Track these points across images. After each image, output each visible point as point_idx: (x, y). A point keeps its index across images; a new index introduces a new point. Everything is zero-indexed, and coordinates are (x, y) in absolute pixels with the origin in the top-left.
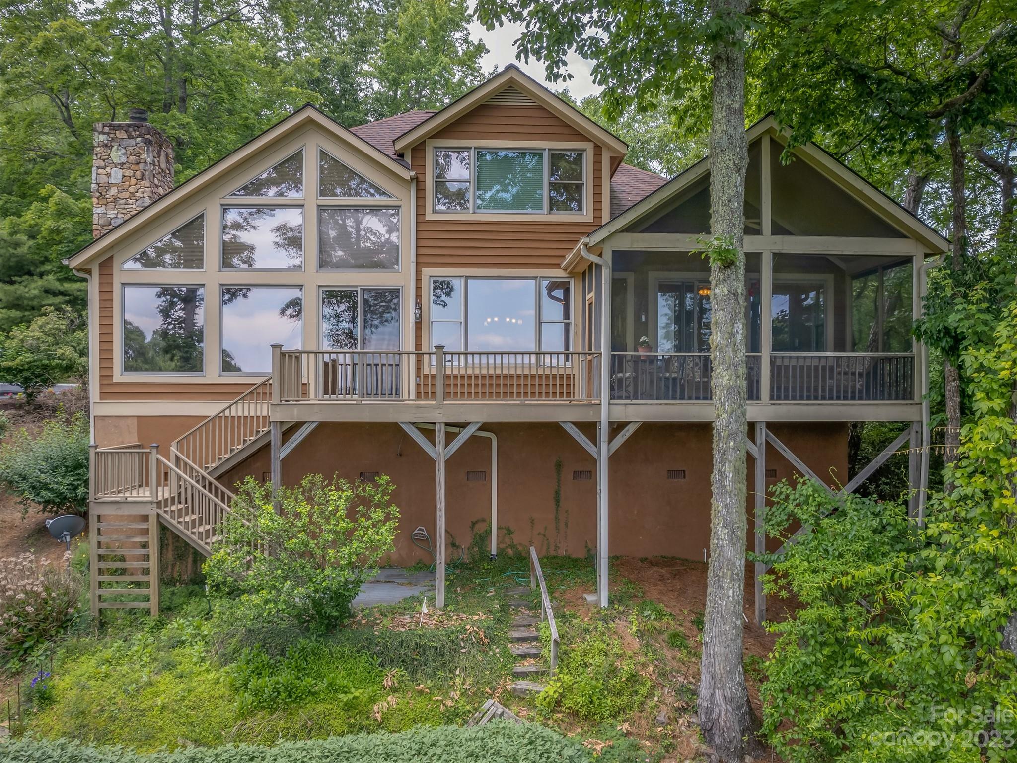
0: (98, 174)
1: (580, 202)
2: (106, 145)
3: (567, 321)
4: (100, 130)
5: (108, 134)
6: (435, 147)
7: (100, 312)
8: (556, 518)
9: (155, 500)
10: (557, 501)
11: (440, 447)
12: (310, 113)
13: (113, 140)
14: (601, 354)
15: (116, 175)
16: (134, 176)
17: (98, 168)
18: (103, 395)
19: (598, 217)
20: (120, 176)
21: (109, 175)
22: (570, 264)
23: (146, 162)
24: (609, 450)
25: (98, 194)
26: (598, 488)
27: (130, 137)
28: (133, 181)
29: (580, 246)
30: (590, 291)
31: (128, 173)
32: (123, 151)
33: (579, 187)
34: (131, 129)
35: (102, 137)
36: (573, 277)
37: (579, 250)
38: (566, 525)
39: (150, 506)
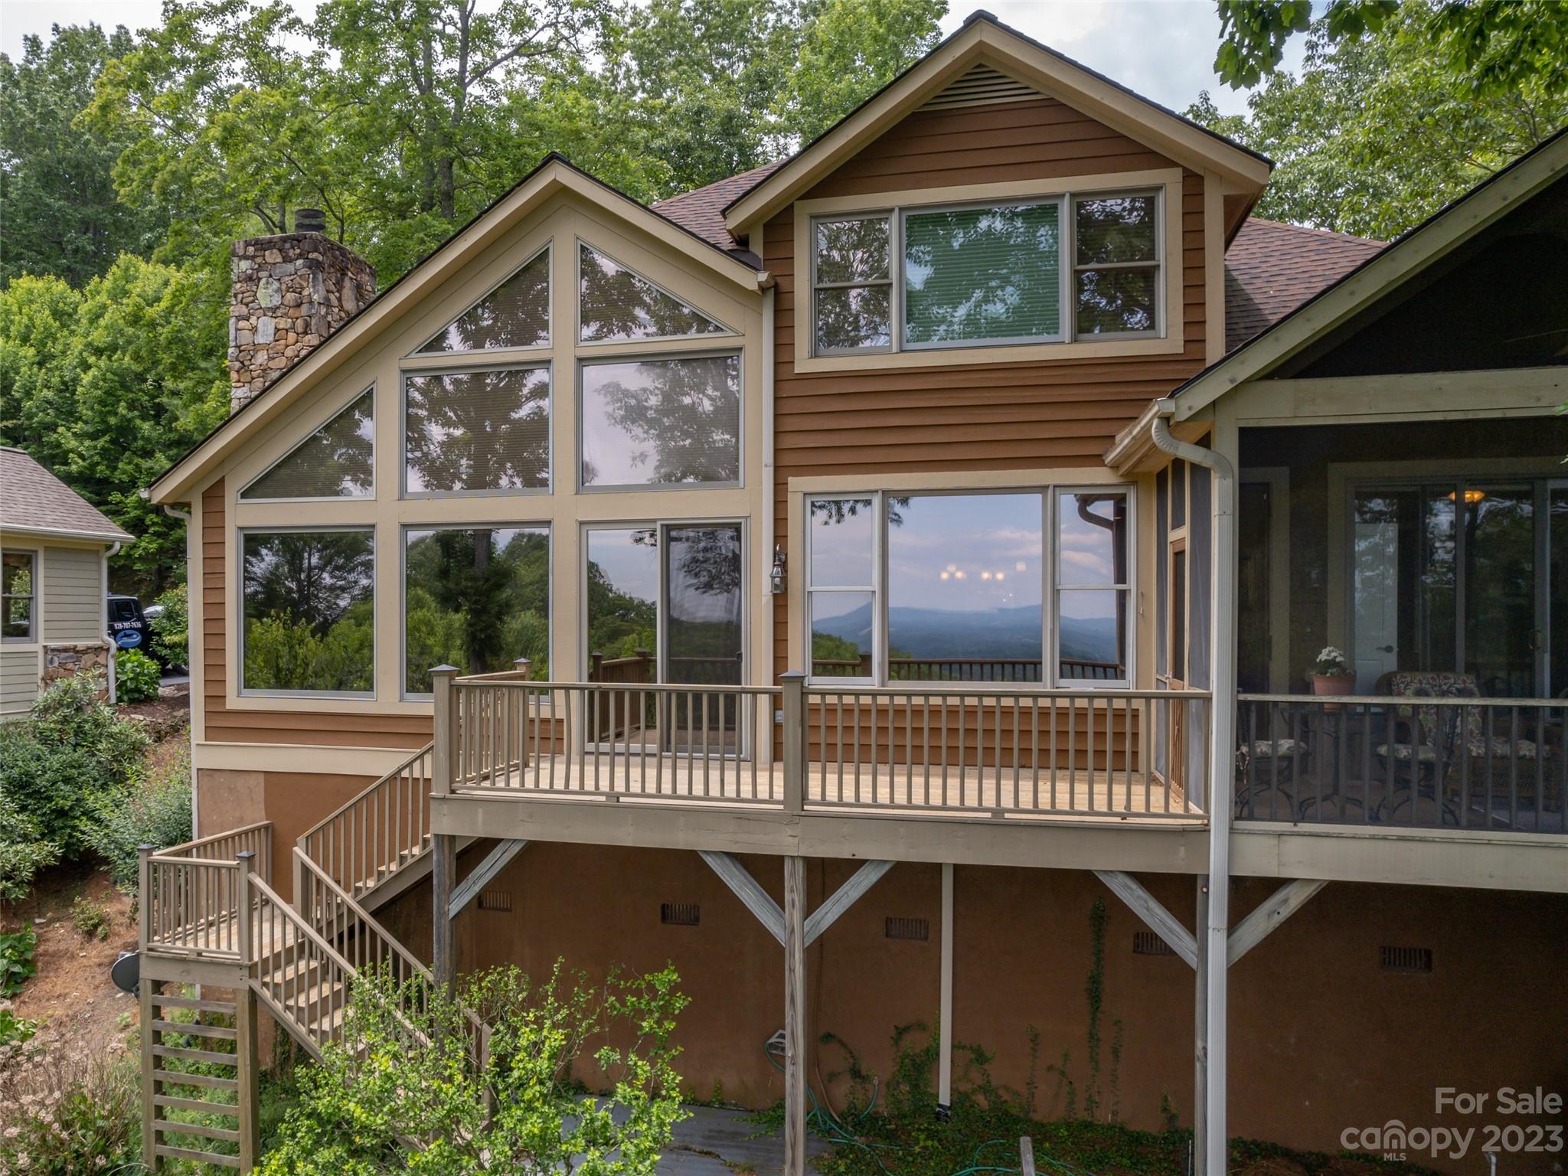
0: (237, 330)
1: (1150, 311)
2: (250, 279)
3: (1121, 587)
4: (241, 252)
5: (253, 258)
6: (813, 217)
7: (205, 580)
8: (1092, 1036)
9: (247, 962)
10: (1095, 997)
11: (794, 912)
12: (559, 174)
13: (260, 268)
14: (1208, 699)
15: (266, 326)
16: (293, 328)
17: (239, 318)
18: (211, 732)
19: (1195, 339)
20: (272, 331)
21: (254, 330)
22: (1126, 455)
23: (311, 302)
24: (1229, 948)
25: (238, 365)
26: (1199, 1044)
27: (287, 259)
28: (292, 336)
29: (1150, 417)
30: (1178, 523)
31: (284, 323)
32: (276, 285)
33: (1148, 276)
34: (288, 245)
35: (244, 265)
36: (1134, 483)
37: (1147, 429)
38: (1116, 1053)
39: (238, 973)
